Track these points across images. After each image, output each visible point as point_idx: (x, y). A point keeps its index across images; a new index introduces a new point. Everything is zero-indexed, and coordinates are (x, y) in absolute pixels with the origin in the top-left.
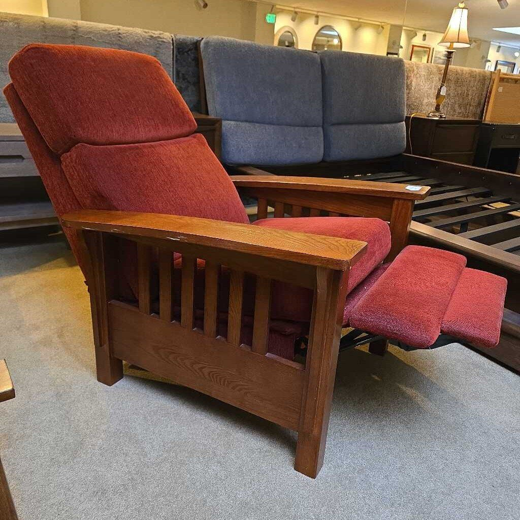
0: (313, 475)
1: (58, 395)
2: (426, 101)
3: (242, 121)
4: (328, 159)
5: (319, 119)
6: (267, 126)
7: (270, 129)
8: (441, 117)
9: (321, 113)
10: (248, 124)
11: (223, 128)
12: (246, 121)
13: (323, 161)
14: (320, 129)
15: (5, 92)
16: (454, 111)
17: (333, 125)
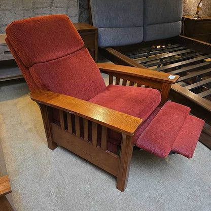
0: (123, 191)
1: (35, 154)
2: (193, 8)
3: (107, 28)
4: (145, 41)
5: (142, 23)
6: (118, 29)
7: (119, 30)
8: (198, 17)
9: (143, 20)
10: (109, 29)
11: (99, 32)
12: (109, 27)
13: (143, 41)
14: (142, 28)
15: (5, 40)
16: (206, 12)
17: (148, 25)
